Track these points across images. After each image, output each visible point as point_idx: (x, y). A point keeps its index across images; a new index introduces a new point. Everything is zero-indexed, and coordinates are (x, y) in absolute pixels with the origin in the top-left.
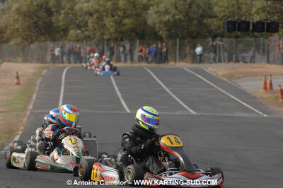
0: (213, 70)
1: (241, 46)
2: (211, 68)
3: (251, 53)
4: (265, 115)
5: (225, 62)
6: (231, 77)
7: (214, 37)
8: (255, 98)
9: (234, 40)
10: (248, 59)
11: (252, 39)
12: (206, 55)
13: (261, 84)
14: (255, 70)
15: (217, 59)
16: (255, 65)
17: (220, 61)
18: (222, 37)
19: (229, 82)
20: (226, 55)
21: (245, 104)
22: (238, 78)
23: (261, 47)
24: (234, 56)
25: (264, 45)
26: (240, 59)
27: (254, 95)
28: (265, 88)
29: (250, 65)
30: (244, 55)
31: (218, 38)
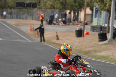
0: (10, 22)
1: (22, 12)
2: (9, 21)
3: (25, 15)
4: (30, 41)
5: (15, 19)
6: (17, 25)
7: (11, 8)
8: (27, 34)
9: (19, 10)
10: (24, 18)
11: (26, 10)
12: (7, 15)
13: (29, 28)
14: (27, 22)
15: (12, 17)
16: (27, 20)
17: (13, 18)
18: (14, 8)
19: (16, 27)
20: (15, 16)
21: (22, 36)
22: (20, 26)
23: (30, 13)
24: (19, 16)
25: (31, 12)
26: (21, 18)
27: (26, 33)
28: (31, 30)
29: (25, 20)
30: (23, 16)
31: (12, 9)
